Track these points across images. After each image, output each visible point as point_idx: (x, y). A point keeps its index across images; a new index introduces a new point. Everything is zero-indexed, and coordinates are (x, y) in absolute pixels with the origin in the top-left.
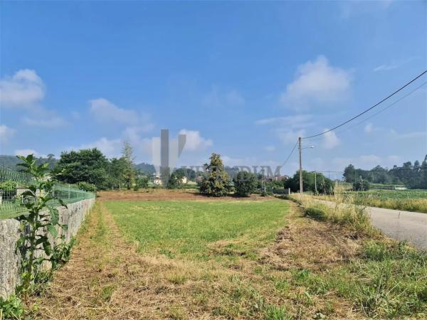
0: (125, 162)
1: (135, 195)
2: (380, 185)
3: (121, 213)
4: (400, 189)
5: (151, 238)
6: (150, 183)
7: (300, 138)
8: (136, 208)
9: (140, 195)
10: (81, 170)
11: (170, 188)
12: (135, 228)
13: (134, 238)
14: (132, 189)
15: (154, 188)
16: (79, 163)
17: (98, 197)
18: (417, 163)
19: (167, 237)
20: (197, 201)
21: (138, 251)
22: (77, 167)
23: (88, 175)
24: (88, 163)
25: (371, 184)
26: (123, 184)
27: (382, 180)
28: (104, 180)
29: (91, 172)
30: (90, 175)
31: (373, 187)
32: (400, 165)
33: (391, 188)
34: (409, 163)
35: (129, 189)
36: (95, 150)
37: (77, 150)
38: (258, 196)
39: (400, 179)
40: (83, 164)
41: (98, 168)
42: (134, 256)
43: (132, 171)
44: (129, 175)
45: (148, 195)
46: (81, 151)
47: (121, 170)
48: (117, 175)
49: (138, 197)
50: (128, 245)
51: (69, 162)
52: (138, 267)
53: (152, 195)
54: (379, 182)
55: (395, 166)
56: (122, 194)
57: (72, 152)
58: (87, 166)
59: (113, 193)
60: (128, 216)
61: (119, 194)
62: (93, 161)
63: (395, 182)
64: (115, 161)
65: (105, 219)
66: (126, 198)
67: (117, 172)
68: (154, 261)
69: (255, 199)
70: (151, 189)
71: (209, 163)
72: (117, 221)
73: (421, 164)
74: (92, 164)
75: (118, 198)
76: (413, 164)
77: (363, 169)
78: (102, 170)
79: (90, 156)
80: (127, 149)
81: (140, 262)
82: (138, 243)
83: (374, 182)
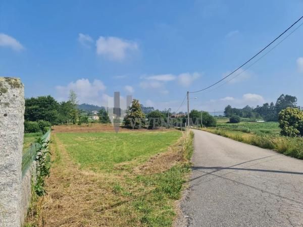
0: (71, 104)
1: (79, 128)
2: (248, 119)
3: (69, 143)
4: (260, 121)
5: (87, 162)
6: (89, 119)
7: (188, 92)
8: (80, 139)
9: (82, 128)
10: (39, 111)
11: (104, 123)
12: (78, 154)
13: (78, 161)
14: (77, 124)
15: (92, 122)
16: (37, 107)
17: (52, 130)
18: (272, 104)
19: (96, 161)
20: (122, 132)
21: (80, 169)
22: (36, 109)
23: (44, 115)
24: (44, 106)
25: (242, 118)
26: (70, 120)
27: (249, 116)
28: (56, 118)
29: (47, 113)
30: (46, 115)
31: (243, 121)
32: (261, 105)
33: (254, 121)
34: (267, 104)
35: (74, 123)
36: (49, 97)
37: (36, 97)
38: (164, 128)
39: (261, 115)
40: (40, 107)
41: (52, 110)
42: (78, 171)
43: (76, 110)
44: (74, 114)
45: (88, 128)
46: (39, 97)
47: (68, 111)
48: (65, 114)
49: (81, 130)
50: (75, 165)
51: (30, 105)
52: (79, 176)
53: (90, 128)
54: (246, 117)
55: (258, 106)
56: (69, 127)
57: (32, 99)
58: (44, 108)
59: (63, 127)
60: (74, 145)
61: (67, 127)
62: (48, 105)
63: (257, 117)
64: (64, 104)
65: (59, 148)
66: (72, 131)
67: (66, 112)
68: (87, 174)
69: (162, 130)
70: (90, 124)
71: (131, 106)
72: (67, 149)
73: (274, 105)
74: (48, 107)
75: (67, 131)
76: (269, 105)
77: (237, 108)
78: (55, 111)
79: (46, 101)
80: (73, 95)
81: (80, 174)
82: (79, 164)
83: (244, 117)
